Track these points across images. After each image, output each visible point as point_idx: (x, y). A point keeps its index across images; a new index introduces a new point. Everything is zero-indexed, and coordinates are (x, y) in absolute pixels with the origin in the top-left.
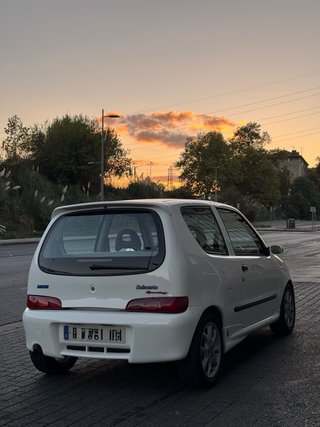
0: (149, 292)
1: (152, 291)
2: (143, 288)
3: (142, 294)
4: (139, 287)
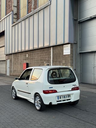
0: (75, 86)
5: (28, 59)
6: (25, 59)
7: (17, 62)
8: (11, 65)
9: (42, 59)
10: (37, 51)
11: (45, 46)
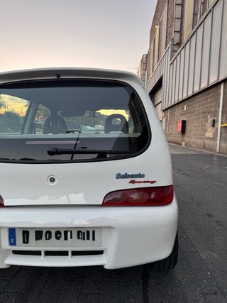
0: (133, 182)
1: (137, 180)
2: (126, 176)
3: (125, 184)
4: (119, 176)
5: (185, 114)
6: (182, 115)
7: (173, 120)
8: (166, 126)
9: (205, 110)
10: (198, 96)
11: (210, 83)
